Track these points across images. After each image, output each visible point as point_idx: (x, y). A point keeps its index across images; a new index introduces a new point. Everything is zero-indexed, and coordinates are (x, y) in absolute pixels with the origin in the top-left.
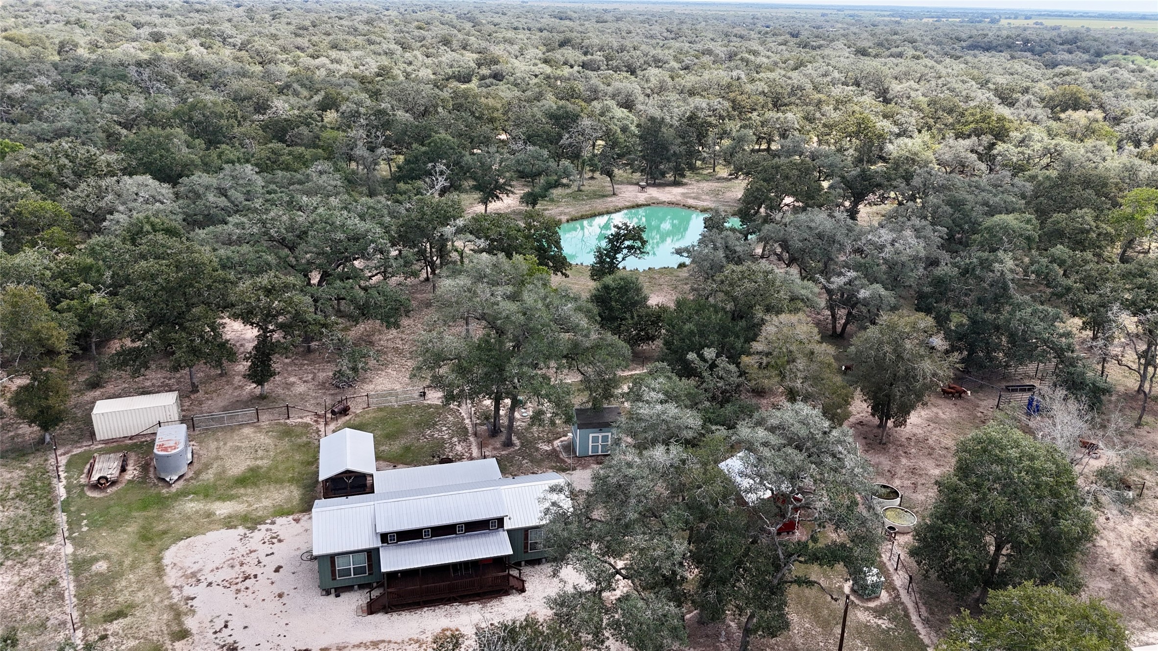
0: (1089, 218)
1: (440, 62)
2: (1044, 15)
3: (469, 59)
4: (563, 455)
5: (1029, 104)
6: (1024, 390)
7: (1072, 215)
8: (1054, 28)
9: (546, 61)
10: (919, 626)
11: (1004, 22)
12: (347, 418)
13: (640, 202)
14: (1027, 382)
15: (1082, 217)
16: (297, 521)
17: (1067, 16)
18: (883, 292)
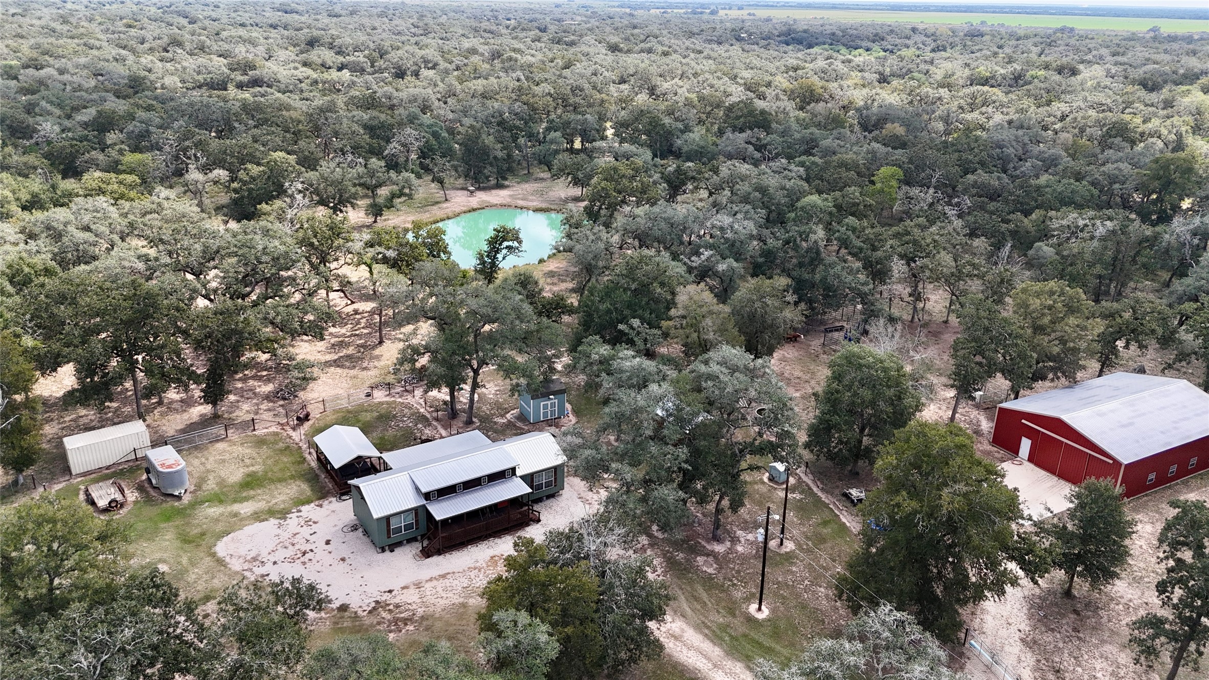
0: (857, 194)
1: (184, 68)
2: (753, 5)
3: (219, 64)
4: (519, 424)
5: (777, 98)
6: (837, 330)
7: (844, 192)
8: (768, 20)
9: (305, 64)
10: (820, 494)
11: (722, 13)
12: (310, 422)
13: (475, 207)
14: (837, 324)
15: (853, 194)
16: (321, 506)
17: (772, 6)
18: (735, 264)
